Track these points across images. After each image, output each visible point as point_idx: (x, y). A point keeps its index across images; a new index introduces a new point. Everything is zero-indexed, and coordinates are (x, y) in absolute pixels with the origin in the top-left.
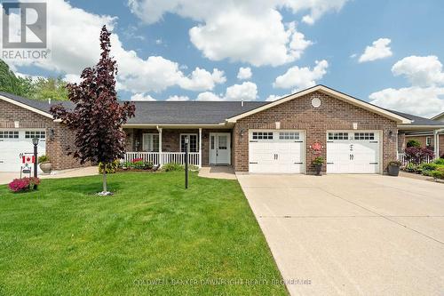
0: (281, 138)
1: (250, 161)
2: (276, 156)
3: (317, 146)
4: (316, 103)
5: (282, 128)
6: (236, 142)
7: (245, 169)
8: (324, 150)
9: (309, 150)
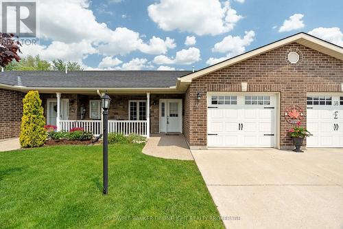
0: (247, 103)
1: (209, 132)
2: (241, 126)
3: (296, 114)
4: (293, 57)
5: (249, 90)
6: (191, 109)
7: (202, 142)
8: (303, 119)
9: (284, 118)
